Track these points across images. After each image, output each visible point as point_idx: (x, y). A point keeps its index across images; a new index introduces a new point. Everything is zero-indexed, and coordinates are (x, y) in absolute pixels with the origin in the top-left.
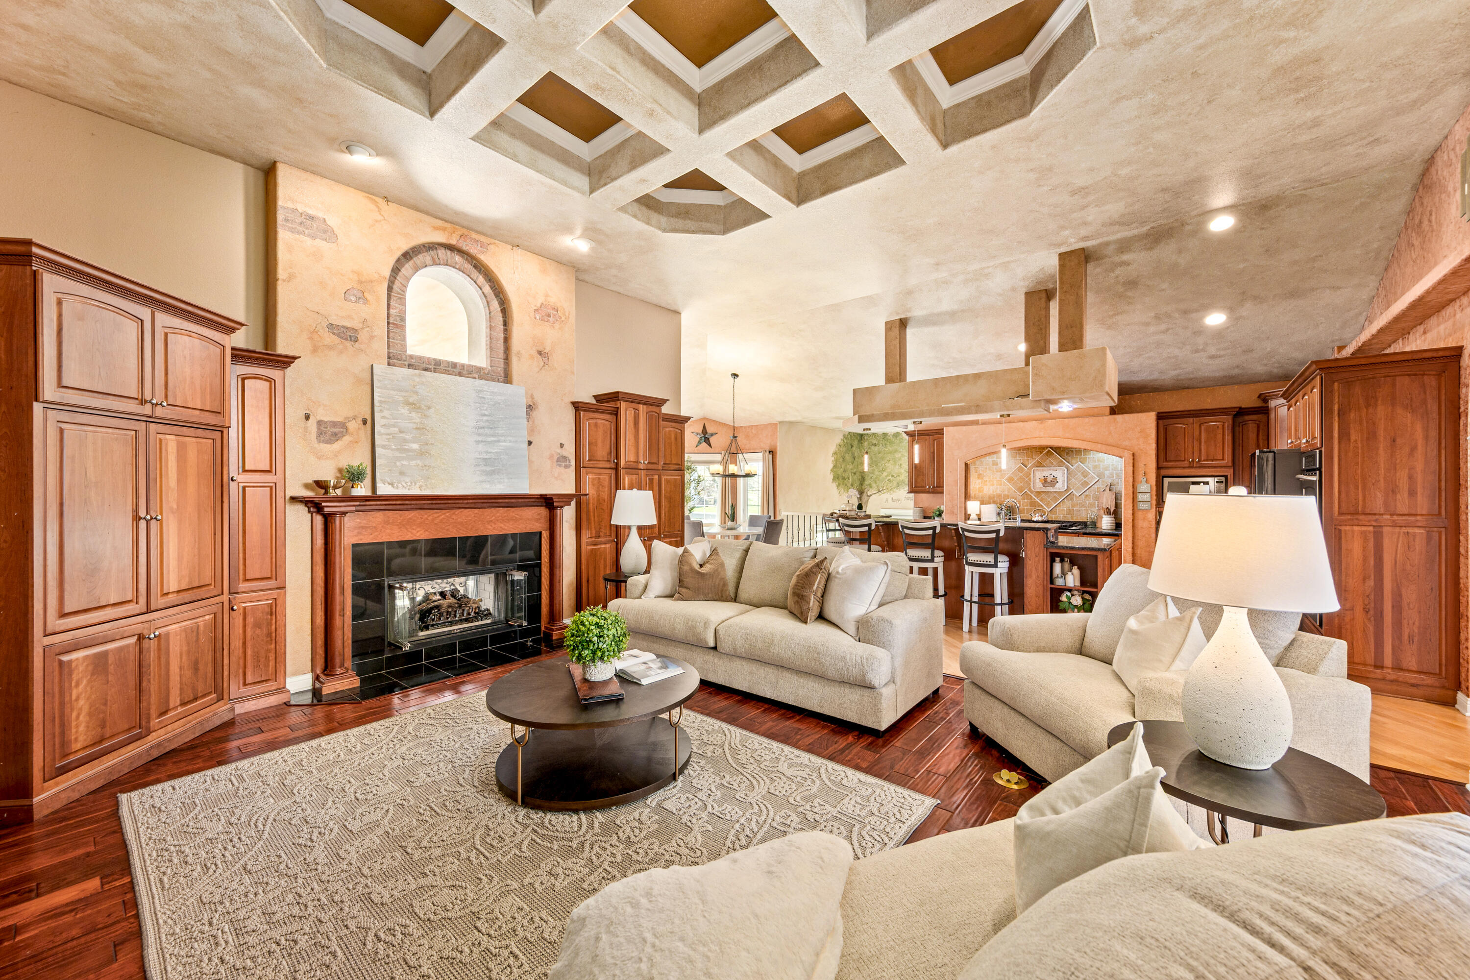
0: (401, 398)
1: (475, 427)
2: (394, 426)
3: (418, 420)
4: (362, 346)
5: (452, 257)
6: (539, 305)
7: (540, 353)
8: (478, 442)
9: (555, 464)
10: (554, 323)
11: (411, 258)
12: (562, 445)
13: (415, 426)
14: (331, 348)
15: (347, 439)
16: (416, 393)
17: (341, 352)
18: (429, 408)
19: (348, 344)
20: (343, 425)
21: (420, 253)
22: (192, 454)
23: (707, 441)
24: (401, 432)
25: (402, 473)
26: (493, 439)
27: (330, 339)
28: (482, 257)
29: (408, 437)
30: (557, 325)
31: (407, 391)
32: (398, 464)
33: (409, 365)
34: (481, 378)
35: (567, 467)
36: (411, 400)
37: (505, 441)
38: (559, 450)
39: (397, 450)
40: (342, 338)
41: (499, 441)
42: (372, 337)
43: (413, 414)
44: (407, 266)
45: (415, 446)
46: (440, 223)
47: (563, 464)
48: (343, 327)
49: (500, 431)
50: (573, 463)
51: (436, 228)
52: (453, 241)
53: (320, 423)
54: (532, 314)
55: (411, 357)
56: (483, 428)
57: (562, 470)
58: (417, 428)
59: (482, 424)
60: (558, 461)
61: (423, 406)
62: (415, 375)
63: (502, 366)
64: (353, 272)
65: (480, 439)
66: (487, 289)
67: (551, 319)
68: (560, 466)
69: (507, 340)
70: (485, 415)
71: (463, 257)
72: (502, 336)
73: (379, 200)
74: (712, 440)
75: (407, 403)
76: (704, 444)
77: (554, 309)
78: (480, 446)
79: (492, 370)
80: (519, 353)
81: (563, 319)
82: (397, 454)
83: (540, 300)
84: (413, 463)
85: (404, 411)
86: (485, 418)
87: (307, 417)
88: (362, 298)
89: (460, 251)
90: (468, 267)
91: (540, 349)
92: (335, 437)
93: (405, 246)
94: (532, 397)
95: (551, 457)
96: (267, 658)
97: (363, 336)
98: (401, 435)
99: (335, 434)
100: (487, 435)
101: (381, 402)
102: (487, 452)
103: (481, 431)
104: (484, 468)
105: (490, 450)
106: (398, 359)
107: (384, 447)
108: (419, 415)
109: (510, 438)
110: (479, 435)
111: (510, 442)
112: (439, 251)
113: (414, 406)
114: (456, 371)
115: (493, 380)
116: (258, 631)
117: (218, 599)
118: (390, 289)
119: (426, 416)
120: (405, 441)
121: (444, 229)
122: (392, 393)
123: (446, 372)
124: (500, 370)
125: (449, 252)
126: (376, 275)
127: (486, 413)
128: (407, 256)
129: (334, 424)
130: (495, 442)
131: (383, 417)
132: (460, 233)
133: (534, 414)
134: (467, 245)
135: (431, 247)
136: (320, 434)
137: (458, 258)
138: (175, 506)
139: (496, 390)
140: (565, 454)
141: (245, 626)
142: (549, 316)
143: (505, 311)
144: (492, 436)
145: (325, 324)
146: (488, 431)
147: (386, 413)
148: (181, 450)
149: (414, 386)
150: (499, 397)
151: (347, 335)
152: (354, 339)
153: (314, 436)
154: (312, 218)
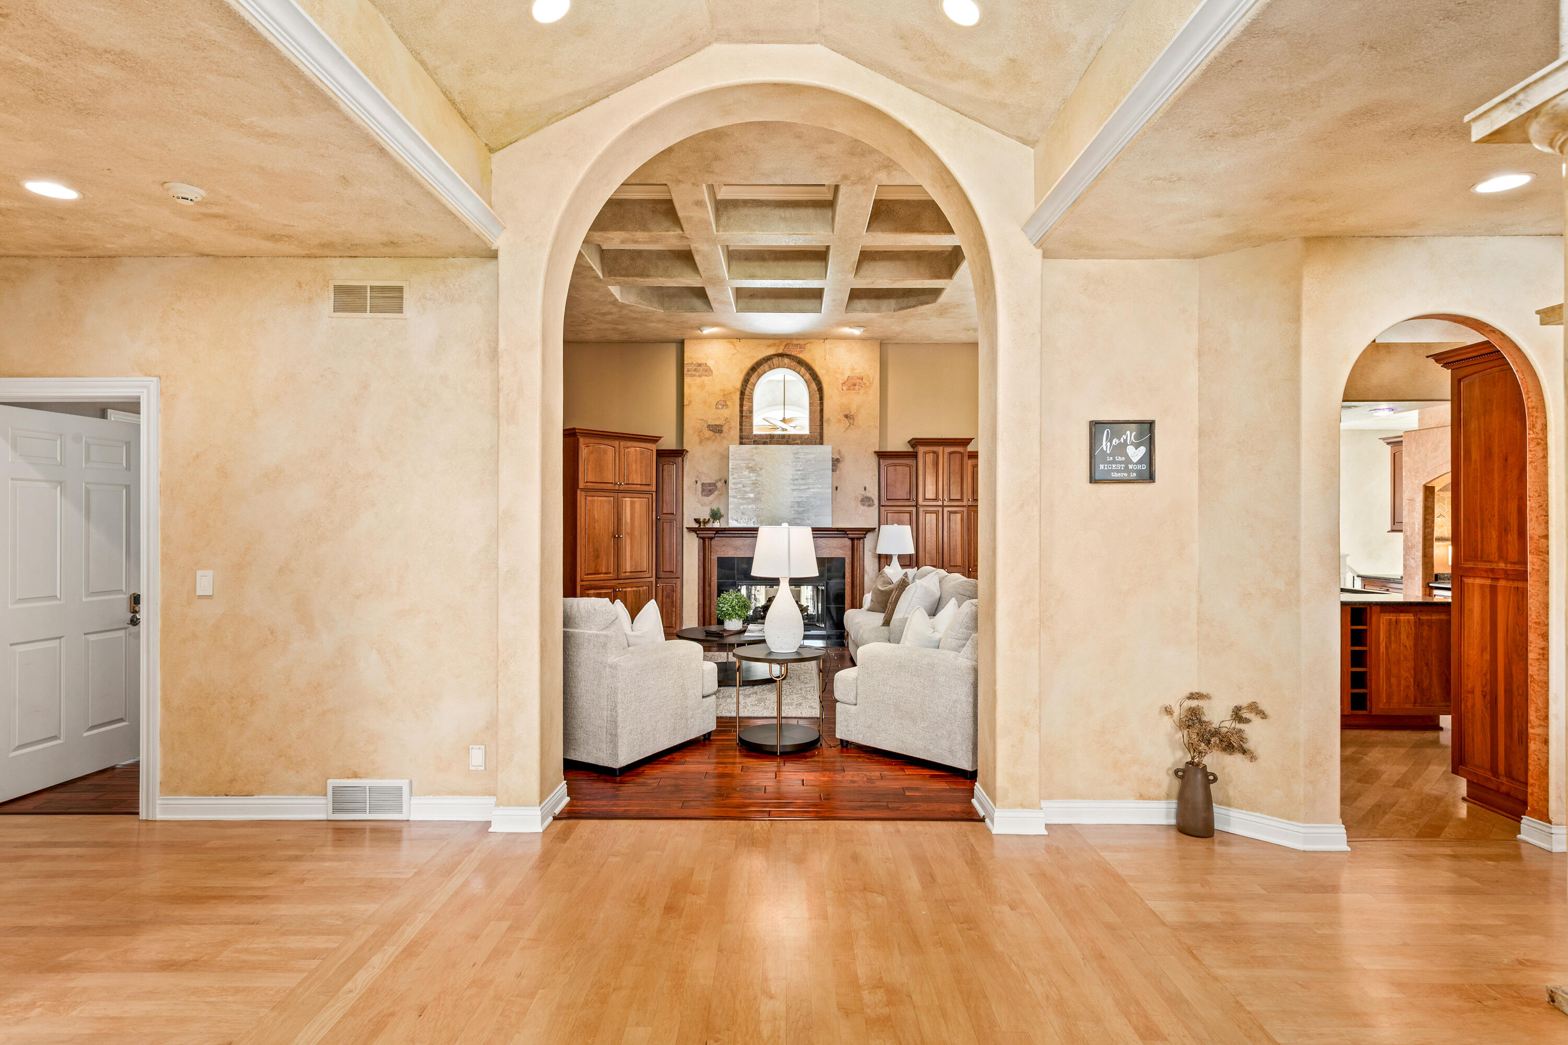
0: (745, 465)
1: (792, 479)
2: (739, 483)
3: (754, 478)
4: (725, 435)
5: (782, 361)
6: (846, 379)
7: (846, 416)
8: (793, 490)
9: (860, 504)
10: (859, 389)
11: (756, 370)
12: (865, 489)
13: (752, 482)
14: (708, 439)
15: (716, 493)
16: (753, 460)
17: (714, 441)
18: (761, 469)
19: (717, 435)
20: (714, 485)
21: (761, 365)
22: (637, 506)
24: (744, 487)
25: (743, 513)
26: (804, 487)
27: (708, 433)
28: (801, 356)
29: (748, 489)
30: (862, 391)
31: (748, 460)
32: (741, 507)
33: (754, 441)
35: (869, 506)
36: (750, 465)
37: (813, 488)
38: (863, 492)
39: (741, 498)
40: (714, 432)
41: (809, 489)
42: (730, 428)
43: (751, 475)
44: (753, 376)
45: (752, 495)
46: (771, 341)
47: (867, 504)
48: (715, 425)
49: (810, 481)
50: (876, 502)
51: (769, 346)
52: (780, 351)
53: (703, 484)
54: (840, 388)
55: (755, 435)
56: (797, 480)
57: (866, 508)
58: (753, 484)
59: (797, 477)
60: (862, 500)
61: (757, 469)
62: (753, 448)
63: (819, 431)
64: (720, 390)
65: (795, 487)
66: (808, 376)
67: (856, 387)
68: (864, 505)
69: (822, 411)
70: (799, 470)
71: (790, 359)
72: (819, 408)
73: (735, 340)
75: (748, 468)
77: (859, 378)
78: (795, 493)
79: (811, 436)
80: (828, 420)
81: (868, 384)
82: (741, 501)
83: (848, 373)
84: (750, 506)
85: (746, 473)
86: (799, 472)
87: (697, 483)
88: (725, 406)
89: (788, 356)
90: (794, 364)
91: (846, 413)
92: (711, 492)
93: (749, 364)
94: (839, 452)
95: (856, 498)
96: (672, 615)
97: (725, 429)
98: (745, 489)
99: (710, 491)
100: (800, 485)
101: (732, 468)
102: (800, 497)
103: (795, 482)
104: (797, 509)
105: (802, 495)
106: (747, 439)
107: (734, 497)
108: (755, 475)
109: (818, 486)
110: (794, 485)
111: (818, 488)
112: (774, 360)
113: (752, 469)
114: (785, 440)
115: (811, 444)
116: (668, 599)
117: (650, 580)
118: (742, 394)
119: (759, 475)
120: (746, 492)
121: (774, 345)
122: (740, 462)
124: (817, 434)
125: (780, 358)
126: (733, 389)
127: (800, 468)
128: (753, 369)
129: (710, 484)
130: (807, 489)
131: (734, 478)
132: (784, 344)
133: (840, 465)
134: (790, 350)
135: (768, 359)
136: (703, 490)
137: (786, 360)
138: (629, 531)
139: (808, 451)
140: (868, 494)
141: (663, 596)
142: (855, 385)
143: (820, 390)
144: (804, 485)
145: (706, 426)
146: (801, 482)
147: (736, 476)
148: (632, 503)
149: (752, 456)
150: (811, 456)
151: (717, 429)
152: (721, 432)
153: (700, 492)
154: (700, 365)
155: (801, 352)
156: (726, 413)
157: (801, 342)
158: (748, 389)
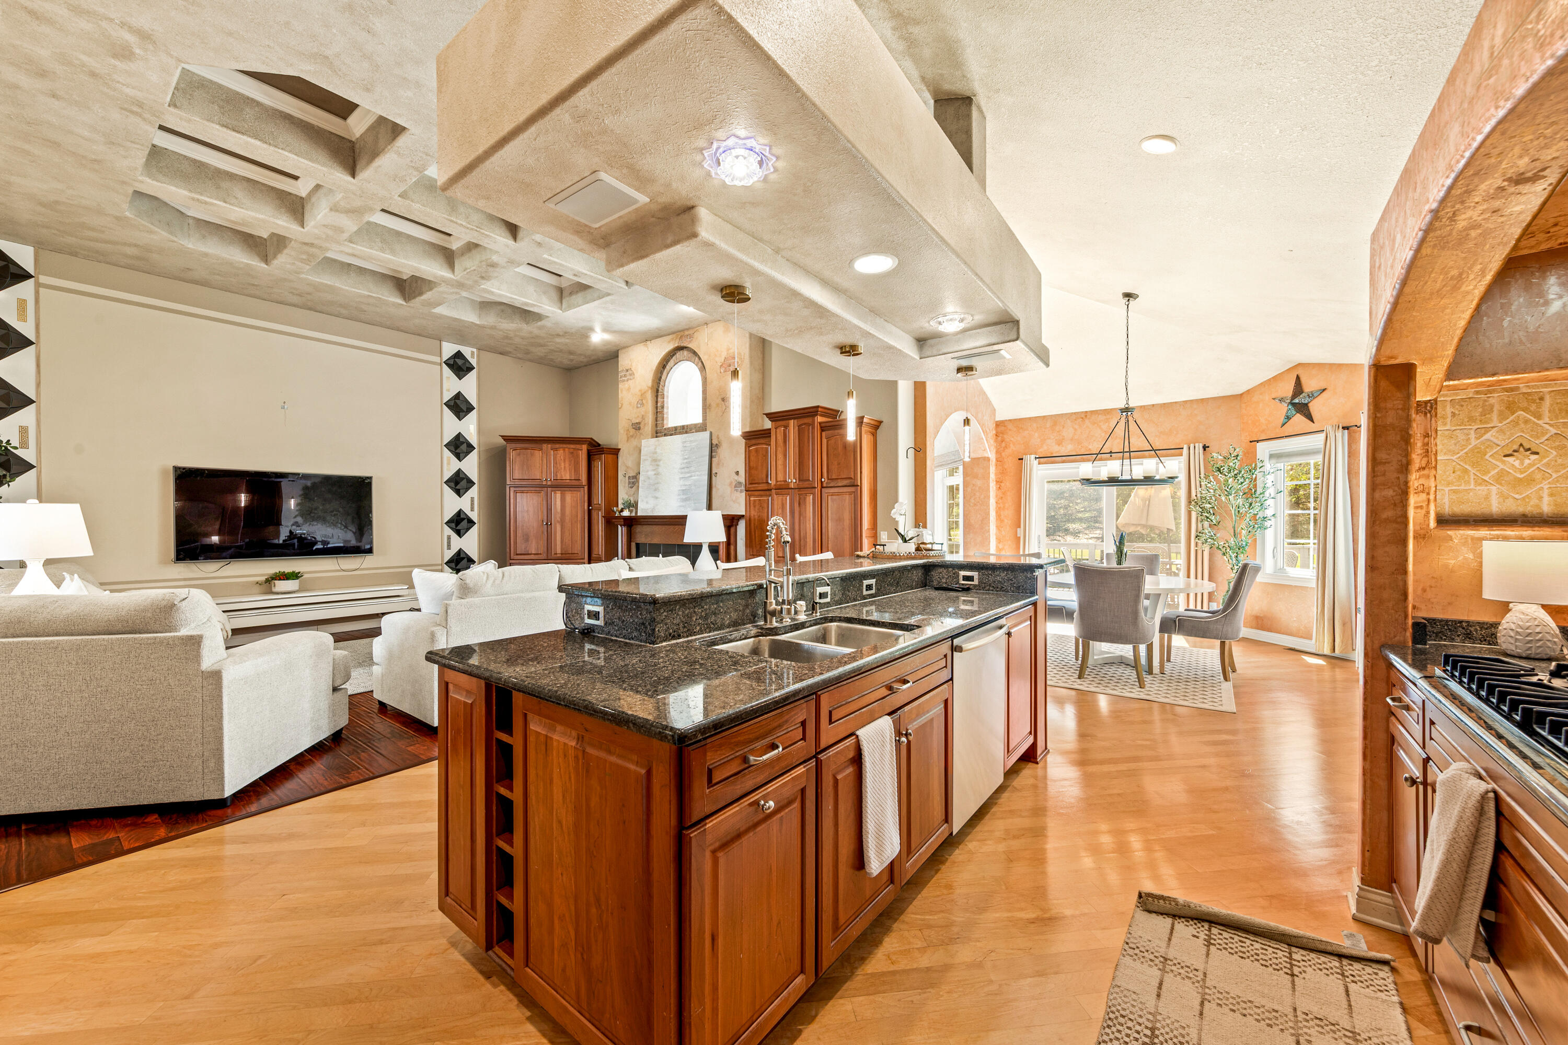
0: (650, 457)
1: (680, 468)
2: (646, 475)
3: (656, 469)
4: (644, 431)
5: (682, 354)
6: (723, 360)
7: (723, 399)
8: (681, 479)
9: (733, 490)
11: (664, 367)
12: (736, 473)
13: (654, 473)
14: (632, 436)
15: (637, 484)
16: (656, 452)
17: (635, 437)
18: (660, 460)
19: (637, 432)
20: (636, 477)
21: (666, 361)
22: (569, 498)
23: (1304, 410)
24: (648, 478)
25: (647, 503)
27: (632, 431)
28: (691, 345)
29: (651, 480)
31: (652, 453)
32: (646, 497)
33: (664, 434)
34: (697, 431)
35: (740, 491)
36: (654, 458)
37: (695, 476)
38: (737, 477)
39: (647, 489)
40: (635, 429)
41: (691, 476)
42: (645, 424)
43: (654, 466)
44: (663, 371)
47: (739, 489)
48: (637, 423)
49: (693, 469)
50: (743, 487)
51: (668, 342)
52: (679, 344)
53: (628, 476)
55: (667, 428)
56: (684, 468)
57: (738, 494)
59: (684, 466)
60: (735, 486)
61: (658, 460)
63: (705, 418)
64: (638, 391)
65: (682, 476)
66: (699, 366)
68: (737, 490)
69: (706, 397)
70: (686, 459)
71: (687, 350)
72: (707, 394)
74: (1315, 407)
75: (652, 460)
76: (1299, 418)
79: (700, 424)
81: (740, 362)
82: (646, 492)
83: (724, 356)
84: (652, 496)
85: (651, 465)
86: (686, 461)
87: (625, 476)
88: (642, 404)
89: (685, 348)
90: (690, 355)
91: (722, 396)
93: (657, 362)
94: (716, 437)
95: (731, 484)
97: (641, 426)
98: (648, 480)
99: (633, 483)
100: (686, 473)
101: (643, 461)
102: (685, 485)
103: (682, 471)
104: (682, 497)
105: (687, 483)
106: (658, 432)
107: (643, 484)
108: (656, 466)
109: (697, 473)
110: (682, 473)
111: (699, 475)
112: (675, 355)
113: (655, 461)
114: (679, 431)
115: (700, 431)
118: (655, 391)
119: (658, 467)
120: (650, 483)
121: (672, 340)
122: (647, 455)
123: (680, 433)
124: (704, 422)
125: (679, 351)
126: (649, 388)
127: (686, 457)
128: (662, 366)
129: (631, 477)
131: (643, 470)
132: (679, 336)
133: (716, 452)
134: (684, 342)
135: (670, 355)
136: (629, 483)
137: (685, 353)
138: (560, 519)
139: (693, 439)
140: (739, 479)
142: (730, 365)
144: (688, 473)
145: (630, 425)
146: (686, 470)
147: (644, 468)
148: (563, 496)
149: (659, 447)
150: (696, 441)
151: (637, 427)
152: (639, 429)
153: (627, 484)
154: (627, 371)
155: (690, 342)
156: (642, 410)
157: (690, 332)
158: (661, 387)
